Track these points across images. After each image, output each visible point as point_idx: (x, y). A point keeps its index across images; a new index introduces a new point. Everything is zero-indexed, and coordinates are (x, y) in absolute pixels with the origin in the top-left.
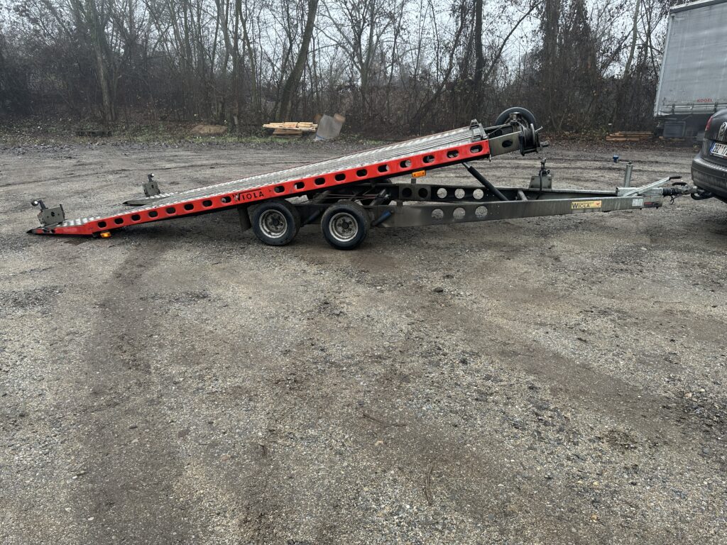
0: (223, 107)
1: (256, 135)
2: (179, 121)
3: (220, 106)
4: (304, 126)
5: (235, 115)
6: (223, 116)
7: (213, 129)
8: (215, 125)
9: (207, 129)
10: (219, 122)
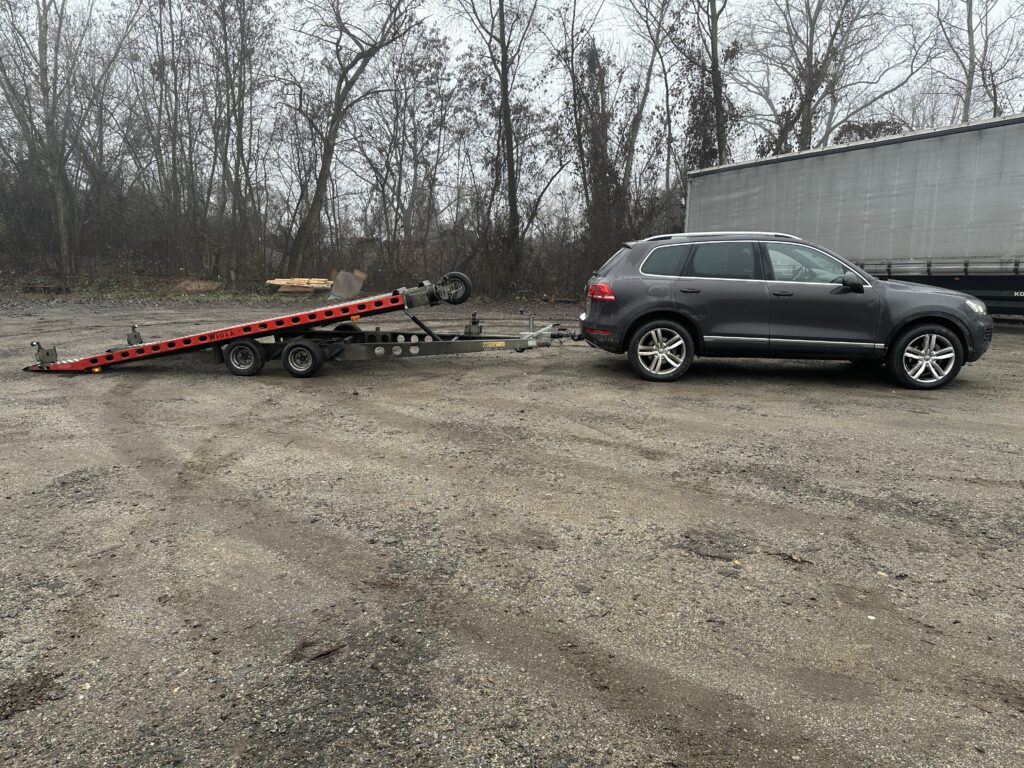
0: (217, 259)
1: (258, 292)
2: (161, 275)
3: (214, 258)
4: (316, 283)
5: (232, 269)
6: (216, 271)
7: (203, 285)
8: (206, 280)
9: (194, 286)
10: (211, 278)
